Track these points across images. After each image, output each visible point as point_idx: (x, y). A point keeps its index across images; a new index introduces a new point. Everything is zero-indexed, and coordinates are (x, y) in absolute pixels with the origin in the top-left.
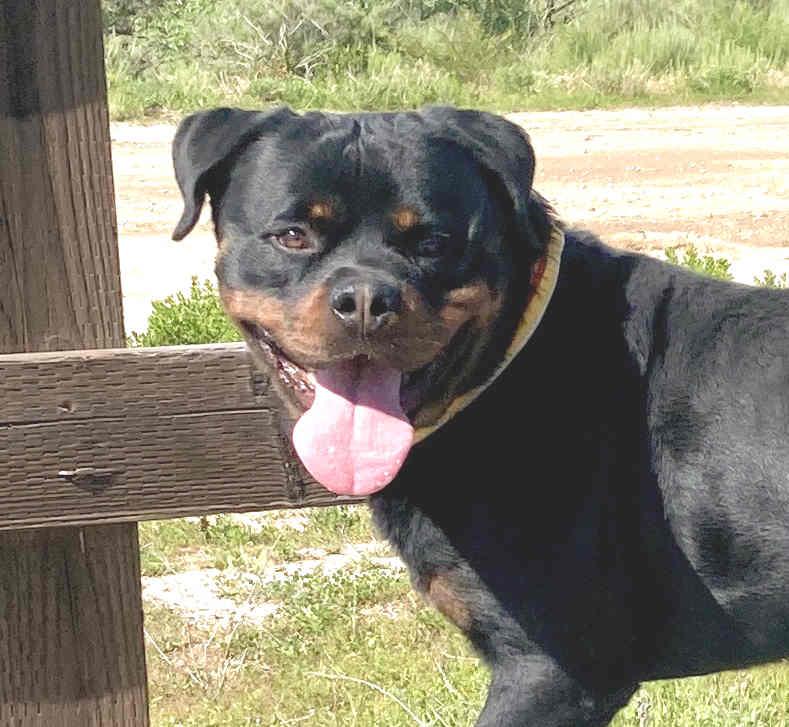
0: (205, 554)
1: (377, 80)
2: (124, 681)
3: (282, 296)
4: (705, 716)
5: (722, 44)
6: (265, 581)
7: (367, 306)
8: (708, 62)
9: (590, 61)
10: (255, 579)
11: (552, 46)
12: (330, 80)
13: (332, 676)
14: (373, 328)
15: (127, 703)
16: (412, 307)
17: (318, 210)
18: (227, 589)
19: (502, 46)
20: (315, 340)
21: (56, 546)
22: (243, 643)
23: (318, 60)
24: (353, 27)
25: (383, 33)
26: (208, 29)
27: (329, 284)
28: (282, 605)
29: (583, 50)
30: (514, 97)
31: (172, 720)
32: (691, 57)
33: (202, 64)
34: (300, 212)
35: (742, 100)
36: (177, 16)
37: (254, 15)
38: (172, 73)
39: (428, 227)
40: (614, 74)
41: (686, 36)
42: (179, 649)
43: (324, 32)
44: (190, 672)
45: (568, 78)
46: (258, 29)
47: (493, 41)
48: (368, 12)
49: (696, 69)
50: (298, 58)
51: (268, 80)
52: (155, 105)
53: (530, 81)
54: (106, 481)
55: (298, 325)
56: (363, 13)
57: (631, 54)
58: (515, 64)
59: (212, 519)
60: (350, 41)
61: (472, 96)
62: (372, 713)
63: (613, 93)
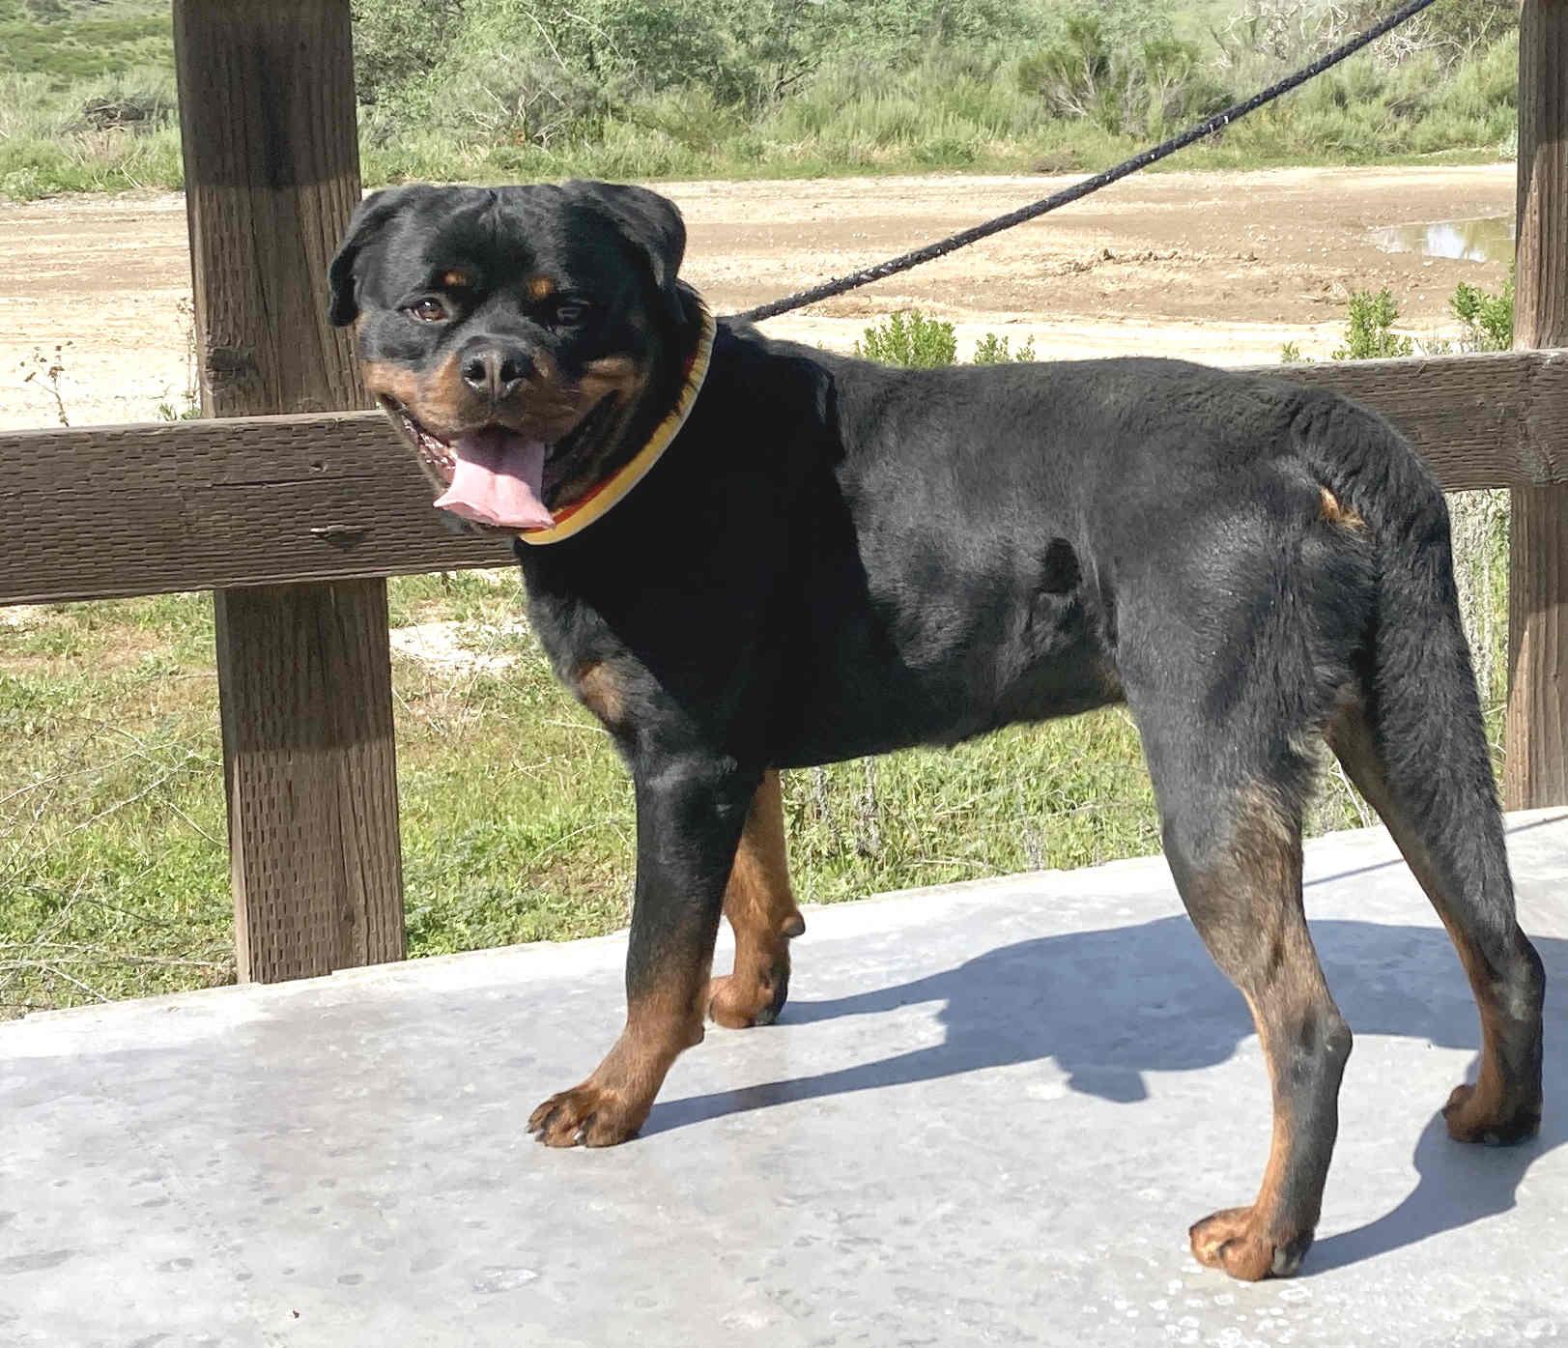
0: (443, 606)
1: (613, 149)
2: (373, 731)
3: (417, 369)
4: (930, 765)
5: (946, 116)
6: (504, 633)
7: (497, 372)
8: (932, 133)
9: (818, 131)
10: (494, 631)
11: (781, 116)
12: (567, 149)
13: (569, 725)
14: (505, 395)
15: (375, 752)
16: (545, 372)
17: (452, 279)
18: (467, 641)
19: (732, 117)
20: (446, 409)
21: (309, 600)
22: (482, 692)
23: (556, 129)
24: (590, 98)
25: (618, 104)
26: (449, 100)
27: (461, 352)
28: (519, 656)
29: (812, 121)
30: (746, 166)
31: (413, 767)
32: (917, 128)
33: (443, 133)
34: (436, 283)
35: (965, 170)
36: (419, 86)
37: (493, 86)
38: (414, 142)
39: (567, 294)
40: (841, 144)
41: (911, 108)
42: (420, 698)
43: (562, 103)
44: (430, 721)
45: (798, 147)
46: (498, 100)
47: (724, 113)
48: (604, 83)
49: (920, 141)
50: (536, 128)
51: (507, 148)
52: (397, 173)
53: (760, 151)
54: (358, 537)
55: (430, 395)
56: (599, 85)
57: (858, 125)
58: (746, 135)
59: (452, 574)
60: (586, 111)
61: (704, 164)
62: (607, 761)
63: (840, 163)
